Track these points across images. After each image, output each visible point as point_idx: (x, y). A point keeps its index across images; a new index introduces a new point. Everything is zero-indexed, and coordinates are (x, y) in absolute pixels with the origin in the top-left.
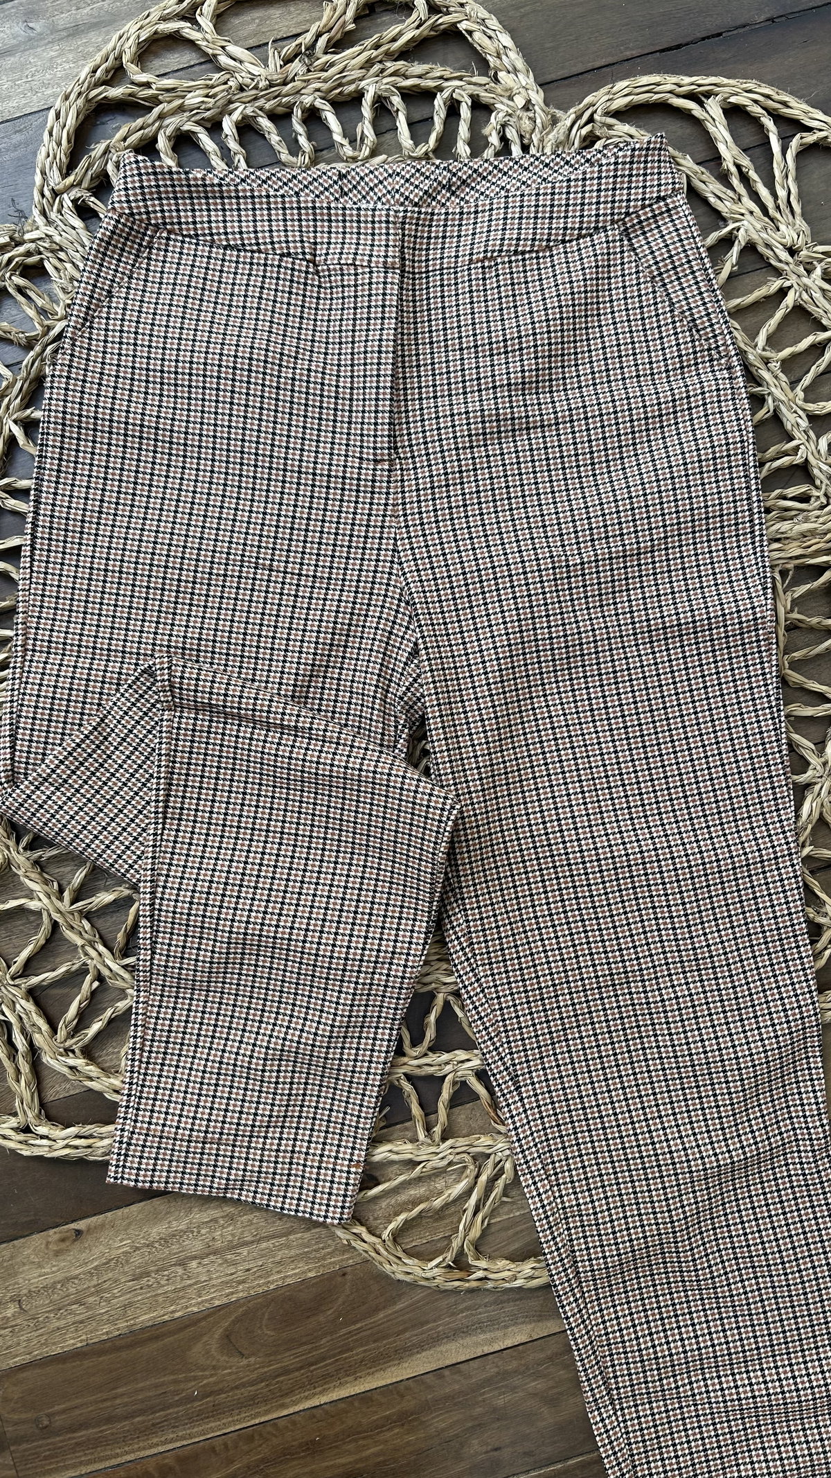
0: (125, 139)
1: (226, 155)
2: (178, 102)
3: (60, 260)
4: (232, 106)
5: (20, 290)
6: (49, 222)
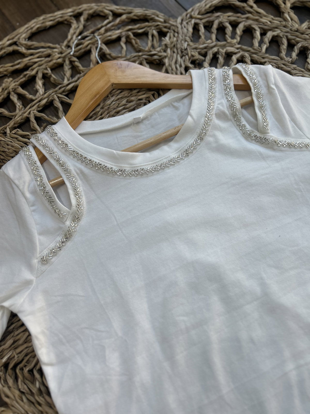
0: (229, 16)
1: (261, 42)
2: (257, 18)
3: (174, 36)
4: (276, 30)
5: (153, 36)
6: (181, 23)
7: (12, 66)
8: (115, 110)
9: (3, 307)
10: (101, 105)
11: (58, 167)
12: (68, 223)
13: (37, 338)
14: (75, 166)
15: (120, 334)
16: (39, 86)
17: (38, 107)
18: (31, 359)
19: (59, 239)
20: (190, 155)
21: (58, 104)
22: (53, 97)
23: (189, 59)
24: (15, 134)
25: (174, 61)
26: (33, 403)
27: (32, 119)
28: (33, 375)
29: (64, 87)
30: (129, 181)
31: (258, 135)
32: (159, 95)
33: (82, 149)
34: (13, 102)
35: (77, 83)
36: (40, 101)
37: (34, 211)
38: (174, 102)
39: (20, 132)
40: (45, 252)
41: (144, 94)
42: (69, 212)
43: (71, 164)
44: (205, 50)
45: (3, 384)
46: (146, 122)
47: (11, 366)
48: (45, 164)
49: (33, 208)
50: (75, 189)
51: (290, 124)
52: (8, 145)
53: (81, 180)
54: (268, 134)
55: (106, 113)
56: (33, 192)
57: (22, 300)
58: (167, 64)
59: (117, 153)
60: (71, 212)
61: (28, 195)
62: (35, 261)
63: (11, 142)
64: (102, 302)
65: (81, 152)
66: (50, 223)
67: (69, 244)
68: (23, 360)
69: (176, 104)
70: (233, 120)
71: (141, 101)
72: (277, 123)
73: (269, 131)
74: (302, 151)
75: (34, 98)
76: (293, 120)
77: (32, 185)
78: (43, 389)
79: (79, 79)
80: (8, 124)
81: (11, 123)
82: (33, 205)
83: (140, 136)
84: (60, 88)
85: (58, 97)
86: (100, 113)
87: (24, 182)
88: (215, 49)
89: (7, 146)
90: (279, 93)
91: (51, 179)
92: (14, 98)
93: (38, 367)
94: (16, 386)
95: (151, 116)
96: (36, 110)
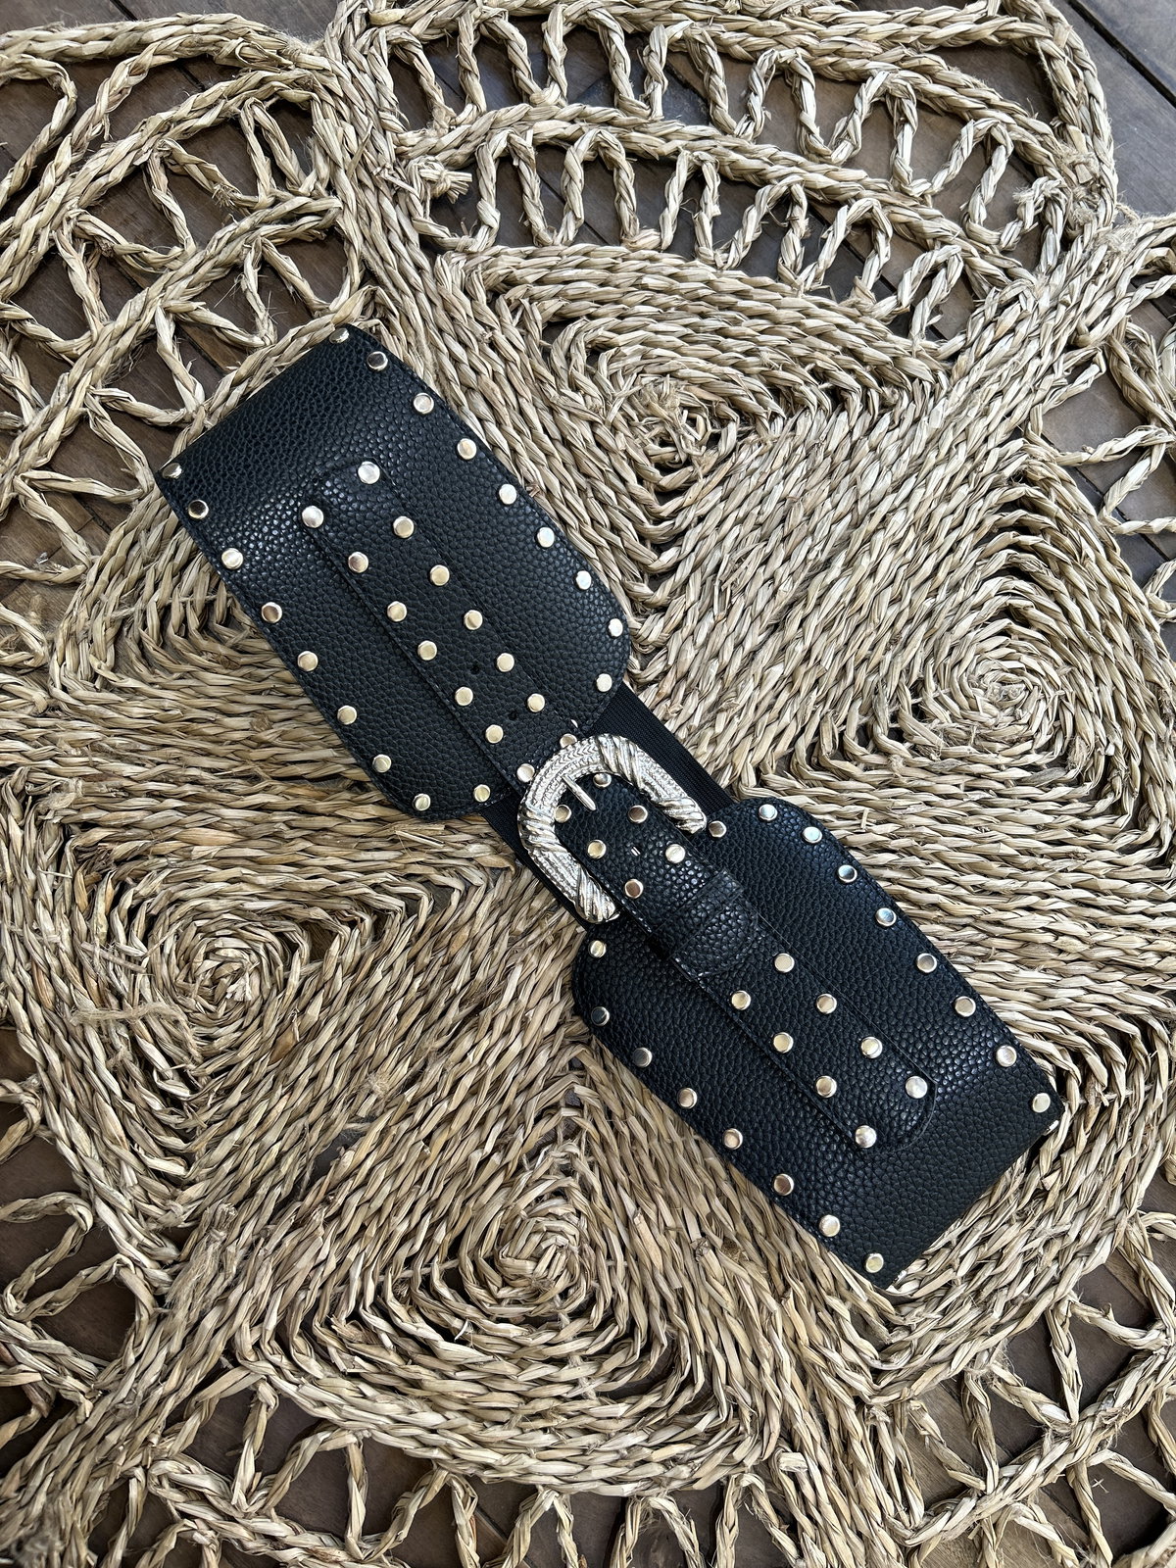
1: (640, 76)
4: (675, 16)
5: (260, 132)
21: (42, 510)
22: (13, 488)
23: (423, 201)
29: (35, 437)
58: (358, 241)
68: (319, 1301)
84: (24, 447)
85: (31, 483)
88: (499, 142)
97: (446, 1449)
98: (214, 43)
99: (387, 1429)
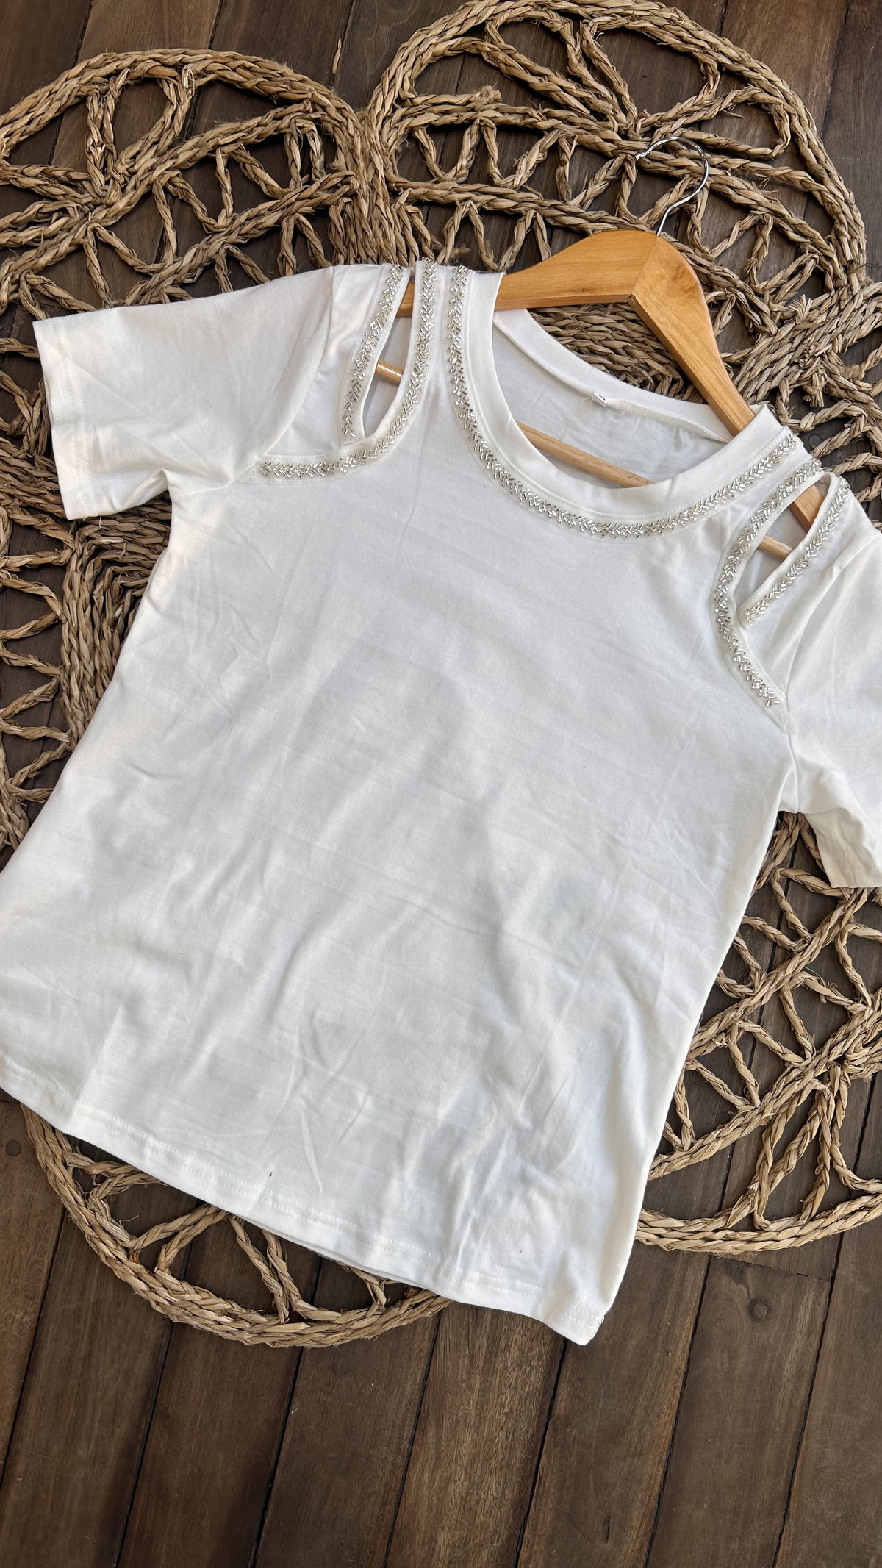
7: (526, 67)
8: (590, 343)
9: (163, 475)
10: (581, 311)
11: (412, 351)
12: (345, 451)
13: (170, 559)
14: (436, 376)
15: (269, 662)
16: (527, 164)
17: (488, 203)
18: (137, 575)
19: (314, 461)
20: (607, 538)
21: (521, 233)
22: (526, 211)
23: (798, 381)
24: (409, 214)
25: (774, 357)
26: (94, 626)
27: (458, 218)
28: (122, 596)
29: (562, 211)
30: (486, 482)
31: (731, 614)
32: (679, 394)
33: (473, 359)
34: (460, 146)
35: (590, 226)
36: (501, 196)
37: (318, 382)
38: (685, 430)
39: (420, 223)
40: (278, 459)
41: (663, 364)
42: (361, 438)
43: (435, 371)
44: (842, 393)
45: (78, 568)
46: (610, 417)
47: (107, 556)
48: (402, 320)
49: (320, 377)
50: (402, 413)
51: (788, 648)
52: (380, 225)
53: (424, 408)
54: (741, 629)
55: (573, 332)
56: (344, 355)
57: (193, 493)
58: (756, 351)
59: (511, 422)
60: (365, 440)
61: (332, 351)
62: (254, 458)
63: (390, 224)
64: (286, 603)
65: (467, 365)
66: (323, 424)
67: (319, 481)
68: (126, 565)
69: (684, 436)
70: (725, 555)
71: (644, 372)
72: (776, 627)
73: (748, 626)
74: (753, 699)
75: (497, 180)
76: (801, 648)
77: (351, 340)
78: (120, 623)
79: (600, 220)
80: (415, 184)
81: (420, 189)
82: (325, 373)
83: (578, 430)
84: (553, 206)
85: (534, 219)
86: (564, 323)
87: (345, 327)
88: (856, 410)
89: (376, 227)
90: (831, 589)
91: (386, 360)
92: (469, 143)
93: (137, 593)
94: (90, 586)
95: (628, 414)
96: (479, 205)
97: (72, 667)
98: (841, 222)
99: (72, 629)
